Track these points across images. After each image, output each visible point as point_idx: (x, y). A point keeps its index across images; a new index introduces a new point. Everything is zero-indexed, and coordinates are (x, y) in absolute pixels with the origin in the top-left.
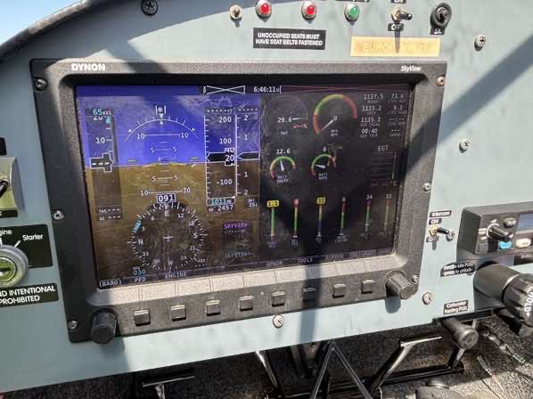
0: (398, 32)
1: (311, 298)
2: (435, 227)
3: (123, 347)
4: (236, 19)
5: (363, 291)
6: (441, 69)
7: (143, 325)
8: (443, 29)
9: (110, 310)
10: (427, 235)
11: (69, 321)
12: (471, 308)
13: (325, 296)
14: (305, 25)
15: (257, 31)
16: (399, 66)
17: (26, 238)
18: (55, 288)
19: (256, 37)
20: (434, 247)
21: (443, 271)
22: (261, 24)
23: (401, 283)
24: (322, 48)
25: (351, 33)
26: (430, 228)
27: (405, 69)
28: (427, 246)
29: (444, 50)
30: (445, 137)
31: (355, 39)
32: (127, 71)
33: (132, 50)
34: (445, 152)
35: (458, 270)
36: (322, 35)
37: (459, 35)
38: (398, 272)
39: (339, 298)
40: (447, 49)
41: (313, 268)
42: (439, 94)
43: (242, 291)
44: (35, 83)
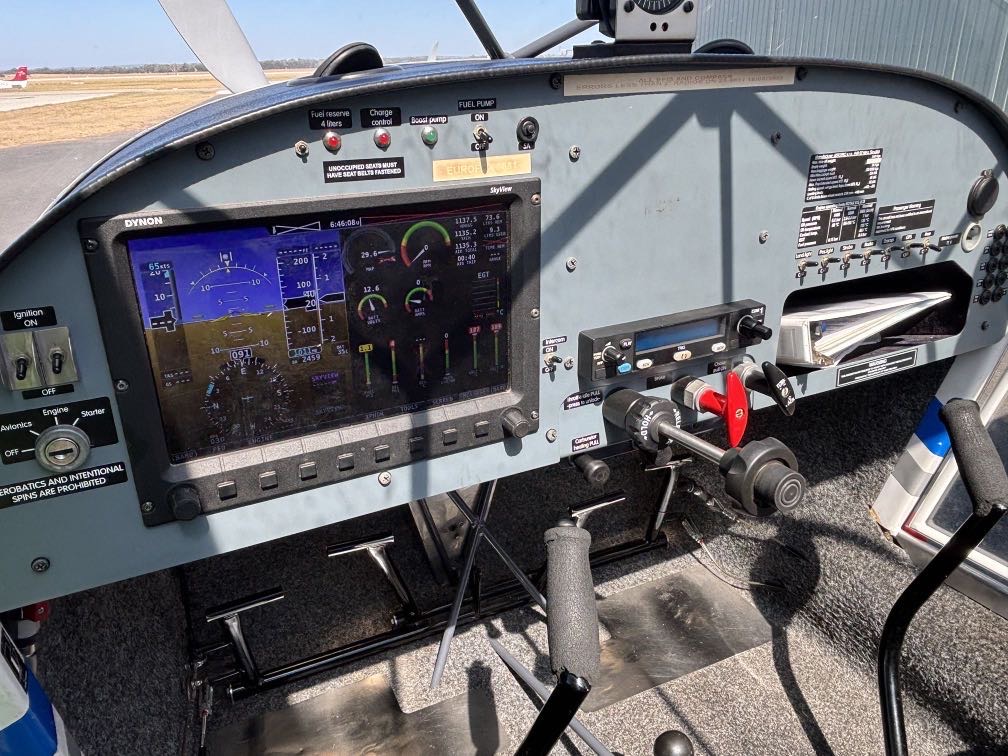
0: (483, 152)
1: (421, 448)
2: (550, 356)
3: (206, 527)
4: (303, 155)
5: (476, 435)
6: (535, 186)
7: (230, 497)
8: (532, 144)
9: (191, 485)
10: (542, 365)
11: (142, 502)
12: (604, 442)
13: (436, 444)
14: (380, 154)
15: (327, 165)
16: (488, 188)
17: (86, 414)
18: (123, 466)
19: (326, 171)
20: (552, 379)
21: (566, 404)
22: (331, 157)
23: (516, 420)
24: (402, 175)
25: (432, 158)
26: (544, 359)
27: (494, 191)
28: (544, 378)
29: (534, 166)
30: (551, 257)
31: (436, 164)
32: (185, 222)
33: (191, 199)
34: (550, 276)
35: (584, 401)
36: (400, 162)
37: (551, 149)
38: (513, 409)
39: (452, 445)
40: (543, 165)
41: (419, 415)
42: (537, 214)
43: (340, 449)
44: (84, 244)
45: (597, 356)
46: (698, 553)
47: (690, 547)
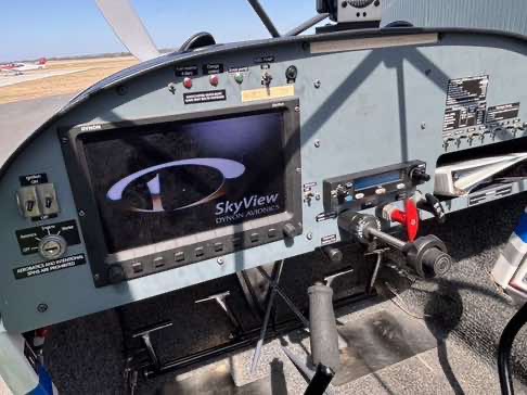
0: (268, 85)
1: (239, 244)
2: (307, 193)
3: (127, 287)
4: (173, 90)
5: (270, 236)
6: (296, 102)
7: (139, 272)
8: (294, 80)
9: (119, 265)
10: (303, 198)
11: (94, 273)
12: (339, 239)
13: (247, 241)
14: (214, 88)
15: (185, 95)
16: (271, 104)
17: (64, 229)
18: (83, 255)
19: (185, 98)
20: (309, 205)
21: (317, 219)
22: (187, 91)
23: (290, 228)
24: (225, 99)
25: (241, 89)
26: (304, 195)
27: (274, 105)
28: (304, 205)
29: (295, 91)
30: (306, 141)
31: (242, 92)
32: (112, 127)
33: (115, 116)
34: (306, 150)
35: (327, 217)
36: (224, 92)
37: (304, 82)
38: (287, 222)
39: (256, 242)
40: (301, 91)
41: (239, 231)
42: (298, 118)
43: (196, 245)
44: (61, 141)
45: (333, 192)
46: (394, 299)
47: (390, 296)
